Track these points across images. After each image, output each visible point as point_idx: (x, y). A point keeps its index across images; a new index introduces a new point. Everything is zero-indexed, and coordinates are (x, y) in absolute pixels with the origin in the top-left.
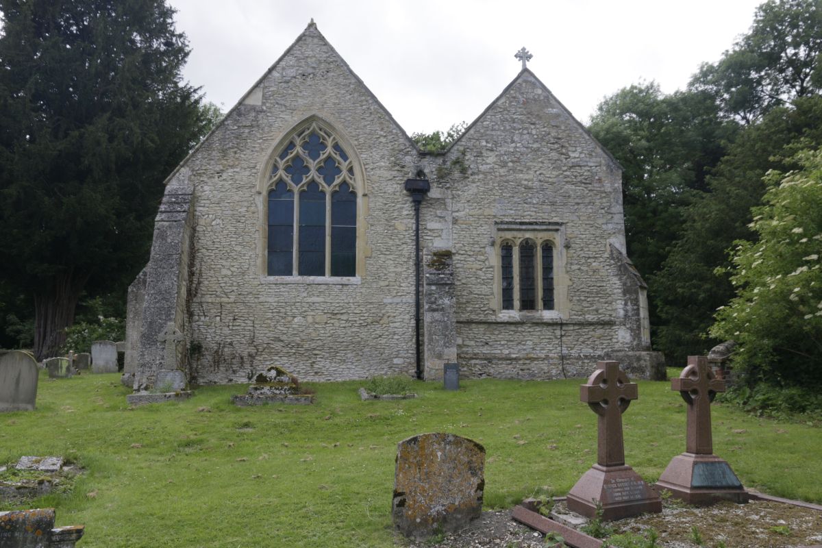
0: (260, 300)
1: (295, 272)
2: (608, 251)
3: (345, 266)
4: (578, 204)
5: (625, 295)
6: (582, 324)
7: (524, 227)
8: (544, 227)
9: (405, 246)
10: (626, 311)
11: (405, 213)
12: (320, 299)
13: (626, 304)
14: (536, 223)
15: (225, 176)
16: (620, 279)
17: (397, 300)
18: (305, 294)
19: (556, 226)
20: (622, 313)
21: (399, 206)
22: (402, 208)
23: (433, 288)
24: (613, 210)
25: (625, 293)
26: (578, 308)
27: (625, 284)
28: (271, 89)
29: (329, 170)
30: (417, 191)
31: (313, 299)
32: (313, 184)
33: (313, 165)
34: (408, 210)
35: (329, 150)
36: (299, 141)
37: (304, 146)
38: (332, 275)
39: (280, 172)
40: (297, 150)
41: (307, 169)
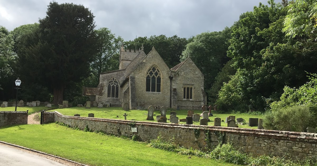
0: (146, 96)
1: (151, 91)
2: (201, 89)
3: (159, 90)
4: (197, 81)
6: (196, 101)
7: (188, 85)
8: (191, 85)
9: (169, 87)
10: (203, 100)
12: (155, 96)
15: (139, 74)
17: (167, 96)
19: (193, 85)
23: (173, 95)
24: (202, 83)
25: (203, 97)
26: (196, 99)
28: (147, 59)
29: (156, 74)
30: (171, 78)
31: (154, 96)
32: (154, 76)
33: (154, 73)
34: (169, 81)
35: (156, 70)
36: (152, 69)
37: (152, 70)
38: (157, 92)
39: (148, 74)
40: (151, 70)
41: (153, 74)
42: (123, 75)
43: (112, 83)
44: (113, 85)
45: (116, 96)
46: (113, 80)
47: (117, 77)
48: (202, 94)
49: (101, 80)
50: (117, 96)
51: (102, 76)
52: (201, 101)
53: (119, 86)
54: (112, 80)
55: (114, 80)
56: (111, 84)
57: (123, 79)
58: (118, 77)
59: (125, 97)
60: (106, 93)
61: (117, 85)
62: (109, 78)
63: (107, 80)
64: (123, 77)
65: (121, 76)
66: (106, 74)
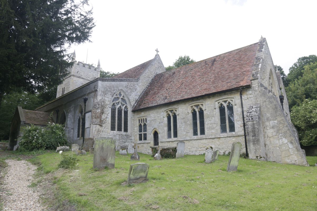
44: (120, 107)
45: (124, 129)
46: (120, 96)
49: (100, 92)
50: (126, 130)
51: (102, 85)
53: (129, 109)
54: (118, 96)
55: (122, 97)
58: (129, 91)
61: (126, 106)
62: (114, 91)
63: (111, 94)
64: (135, 93)
65: (133, 91)
66: (109, 82)
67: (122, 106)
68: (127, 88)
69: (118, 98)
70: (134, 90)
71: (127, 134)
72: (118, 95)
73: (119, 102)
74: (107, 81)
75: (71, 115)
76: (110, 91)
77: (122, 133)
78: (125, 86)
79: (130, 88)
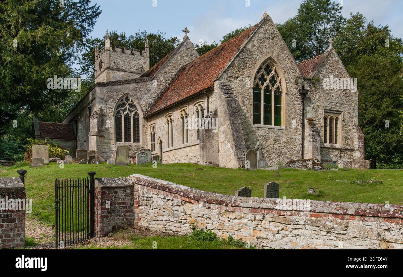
0: (253, 134)
1: (262, 123)
2: (354, 123)
3: (278, 122)
4: (346, 104)
5: (359, 140)
6: (346, 150)
7: (332, 112)
8: (337, 112)
9: (298, 116)
10: (359, 146)
11: (299, 102)
12: (272, 135)
13: (359, 143)
14: (335, 111)
15: (239, 79)
16: (357, 134)
17: (296, 137)
18: (267, 132)
19: (339, 113)
20: (357, 146)
21: (296, 99)
22: (297, 100)
23: (314, 133)
24: (355, 108)
25: (359, 139)
26: (345, 143)
27: (359, 136)
28: (255, 42)
29: (273, 81)
30: (304, 94)
31: (270, 135)
32: (268, 87)
33: (268, 78)
34: (299, 101)
35: (273, 72)
36: (264, 67)
37: (265, 70)
38: (275, 125)
39: (257, 80)
40: (263, 71)
41: (265, 80)
42: (149, 92)
43: (124, 108)
44: (128, 113)
45: (134, 139)
46: (127, 101)
47: (136, 95)
48: (355, 134)
49: (99, 100)
50: (136, 140)
51: (100, 91)
52: (353, 150)
53: (141, 116)
54: (125, 102)
55: (129, 102)
56: (122, 110)
57: (150, 100)
58: (139, 94)
59: (209, 137)
60: (113, 131)
61: (136, 113)
62: (117, 96)
63: (113, 101)
64: (149, 95)
65: (145, 93)
66: (111, 87)
67: (130, 113)
68: (136, 91)
69: (124, 105)
70: (147, 92)
71: (138, 144)
72: (124, 100)
73: (126, 109)
74: (108, 86)
75: (82, 126)
76: (112, 97)
77: (131, 144)
78: (133, 88)
79: (140, 90)
